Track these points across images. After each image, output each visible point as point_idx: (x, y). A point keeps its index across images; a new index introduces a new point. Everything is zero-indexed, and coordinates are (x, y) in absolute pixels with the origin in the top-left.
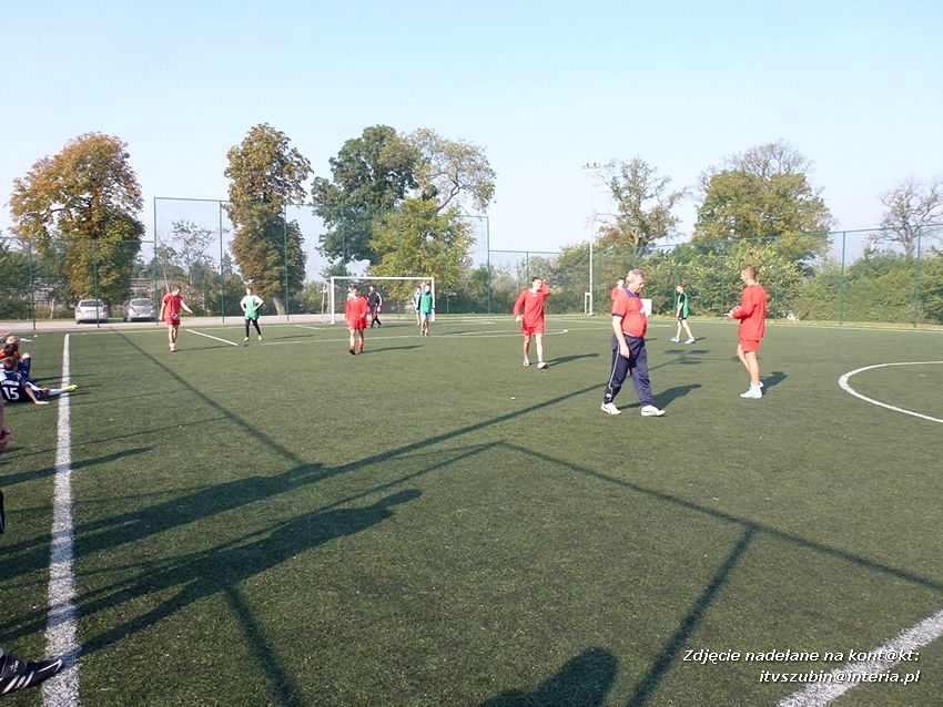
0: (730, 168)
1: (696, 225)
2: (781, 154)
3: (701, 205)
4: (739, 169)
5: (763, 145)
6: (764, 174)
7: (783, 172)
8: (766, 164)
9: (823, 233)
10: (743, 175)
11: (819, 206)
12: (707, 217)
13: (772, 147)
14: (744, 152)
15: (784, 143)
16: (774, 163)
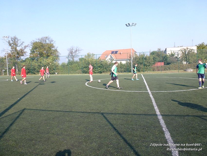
0: (37, 41)
1: (30, 54)
2: (49, 39)
3: (31, 49)
4: (40, 41)
5: (45, 37)
6: (45, 43)
7: (49, 43)
8: (46, 41)
9: (58, 56)
10: (41, 43)
11: (56, 50)
12: (33, 52)
13: (47, 37)
14: (41, 38)
15: (49, 37)
16: (47, 41)
